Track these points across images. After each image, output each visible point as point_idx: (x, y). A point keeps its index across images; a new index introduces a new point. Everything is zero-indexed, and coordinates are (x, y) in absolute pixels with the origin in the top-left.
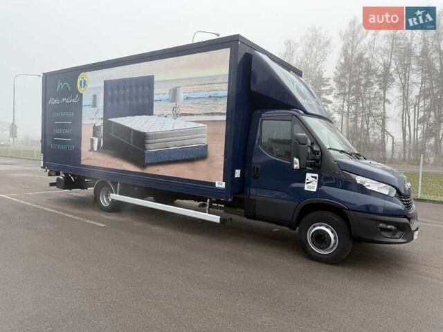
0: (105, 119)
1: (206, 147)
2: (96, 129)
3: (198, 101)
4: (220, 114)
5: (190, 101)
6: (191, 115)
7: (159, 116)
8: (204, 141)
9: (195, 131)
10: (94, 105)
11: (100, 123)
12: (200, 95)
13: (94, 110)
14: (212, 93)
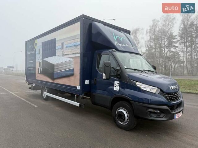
0: (42, 59)
1: (73, 70)
2: (40, 63)
3: (70, 48)
4: (78, 53)
5: (68, 48)
6: (68, 55)
7: (58, 56)
8: (72, 67)
9: (70, 62)
10: (39, 54)
11: (41, 61)
12: (71, 45)
13: (39, 55)
14: (75, 44)
